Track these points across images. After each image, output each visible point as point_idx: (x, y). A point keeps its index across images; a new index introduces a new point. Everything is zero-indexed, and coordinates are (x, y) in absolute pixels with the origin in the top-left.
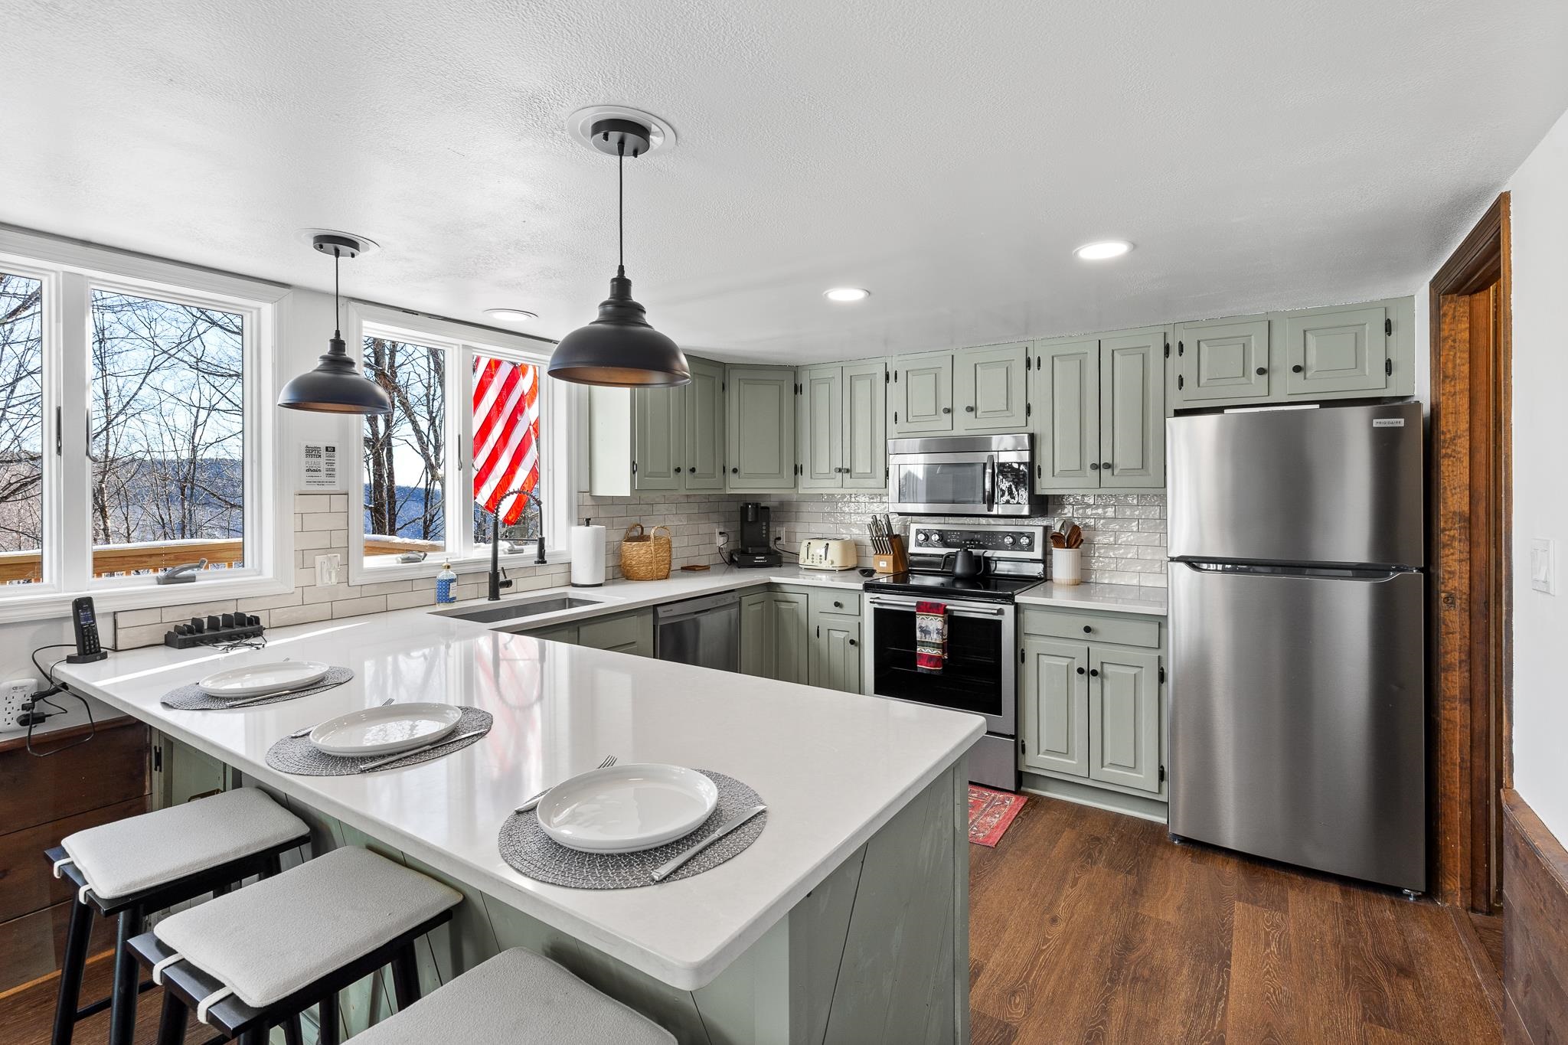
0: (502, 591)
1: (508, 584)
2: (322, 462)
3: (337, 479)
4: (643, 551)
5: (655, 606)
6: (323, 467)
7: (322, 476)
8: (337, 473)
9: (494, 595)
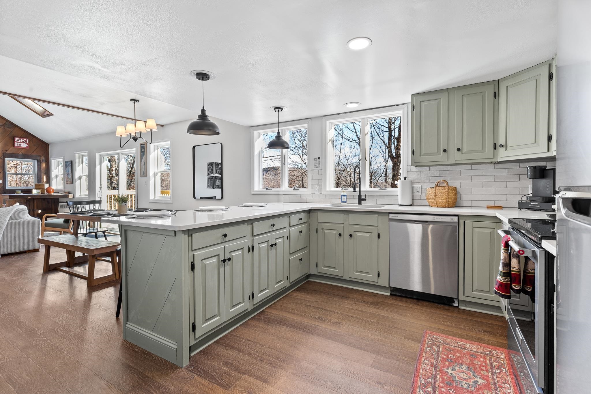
0: (362, 202)
1: (365, 200)
2: (317, 161)
3: (320, 166)
4: (430, 192)
5: (390, 213)
6: (318, 163)
7: (317, 165)
8: (320, 164)
9: (360, 203)
